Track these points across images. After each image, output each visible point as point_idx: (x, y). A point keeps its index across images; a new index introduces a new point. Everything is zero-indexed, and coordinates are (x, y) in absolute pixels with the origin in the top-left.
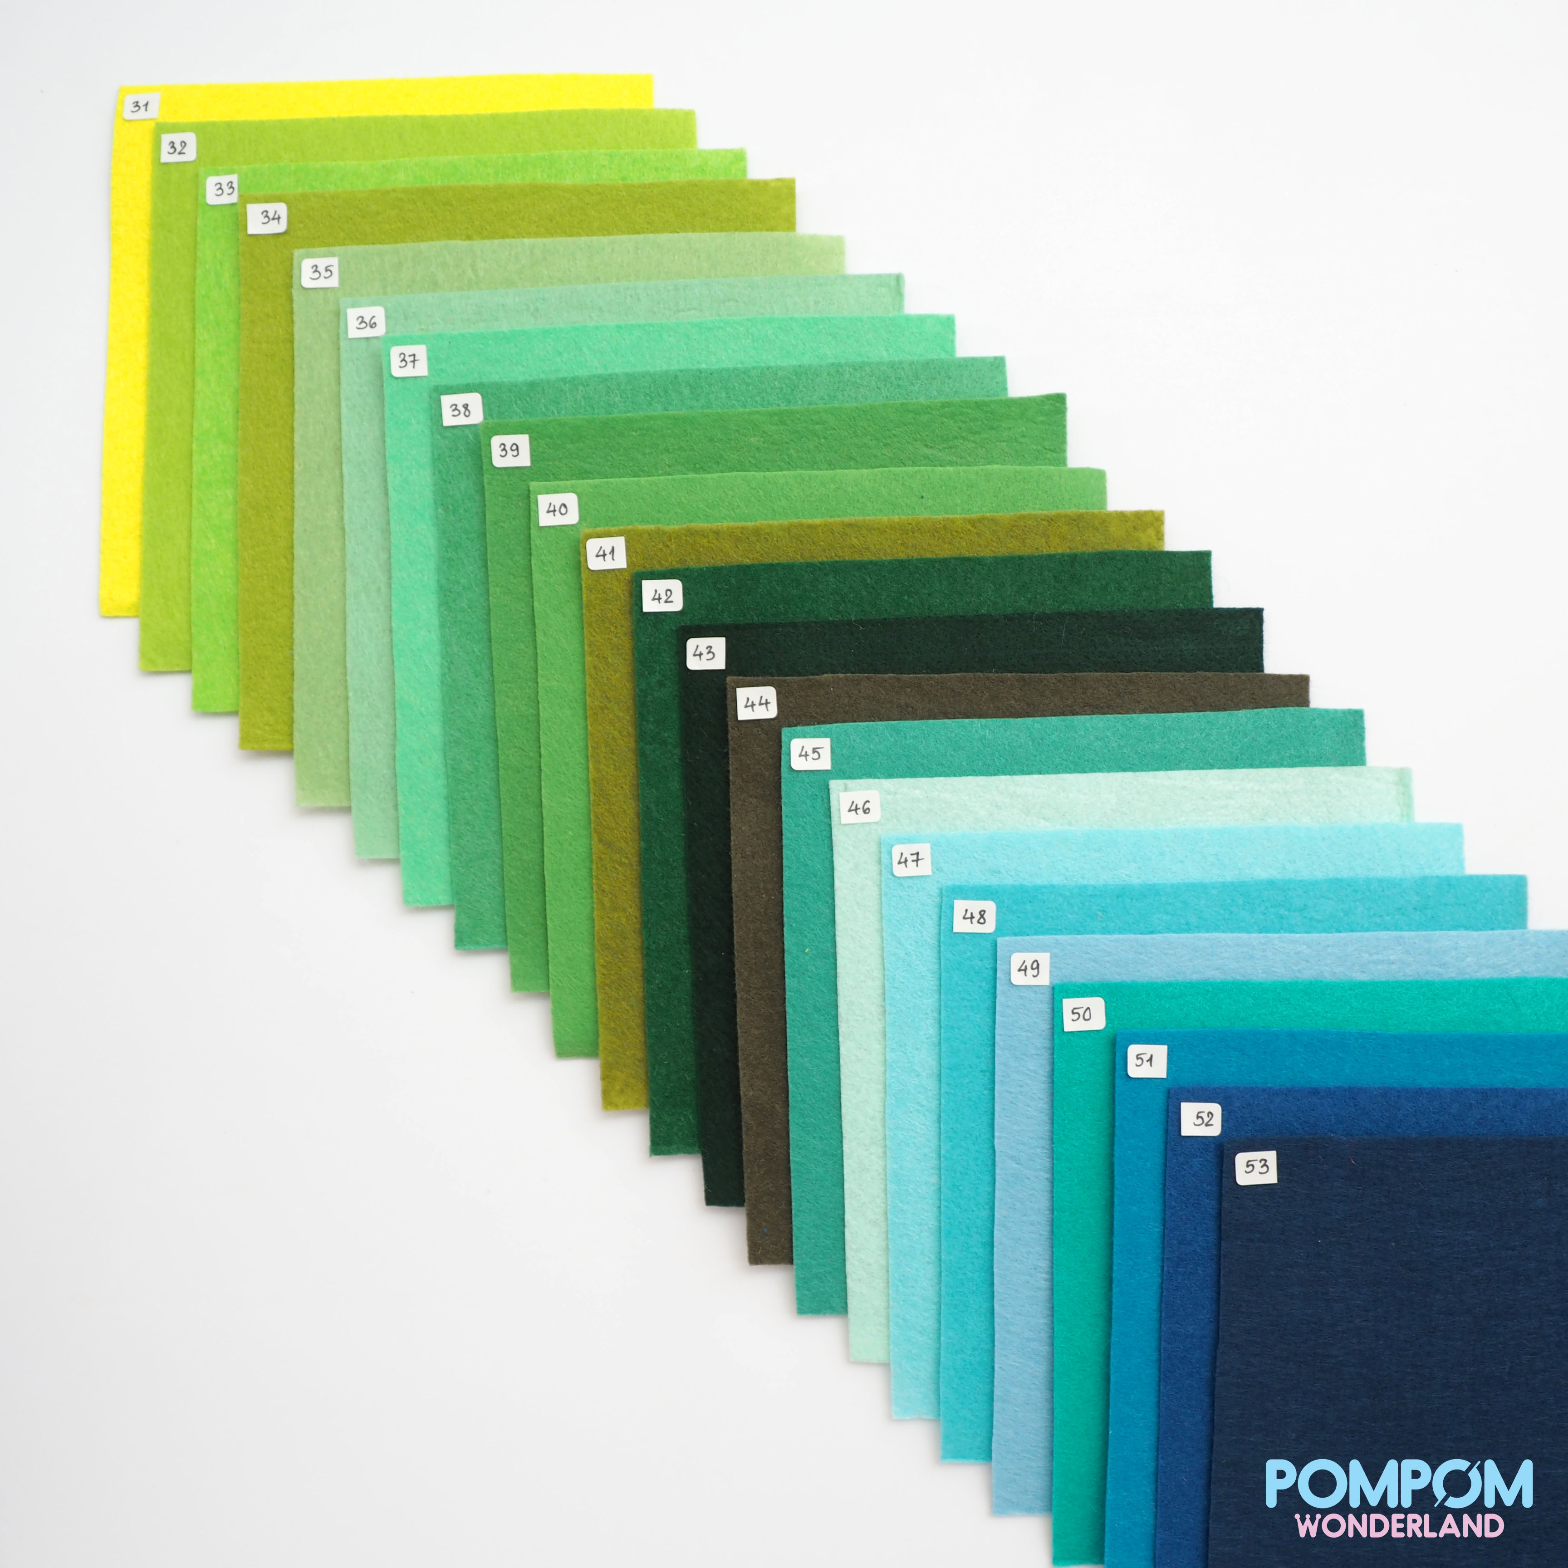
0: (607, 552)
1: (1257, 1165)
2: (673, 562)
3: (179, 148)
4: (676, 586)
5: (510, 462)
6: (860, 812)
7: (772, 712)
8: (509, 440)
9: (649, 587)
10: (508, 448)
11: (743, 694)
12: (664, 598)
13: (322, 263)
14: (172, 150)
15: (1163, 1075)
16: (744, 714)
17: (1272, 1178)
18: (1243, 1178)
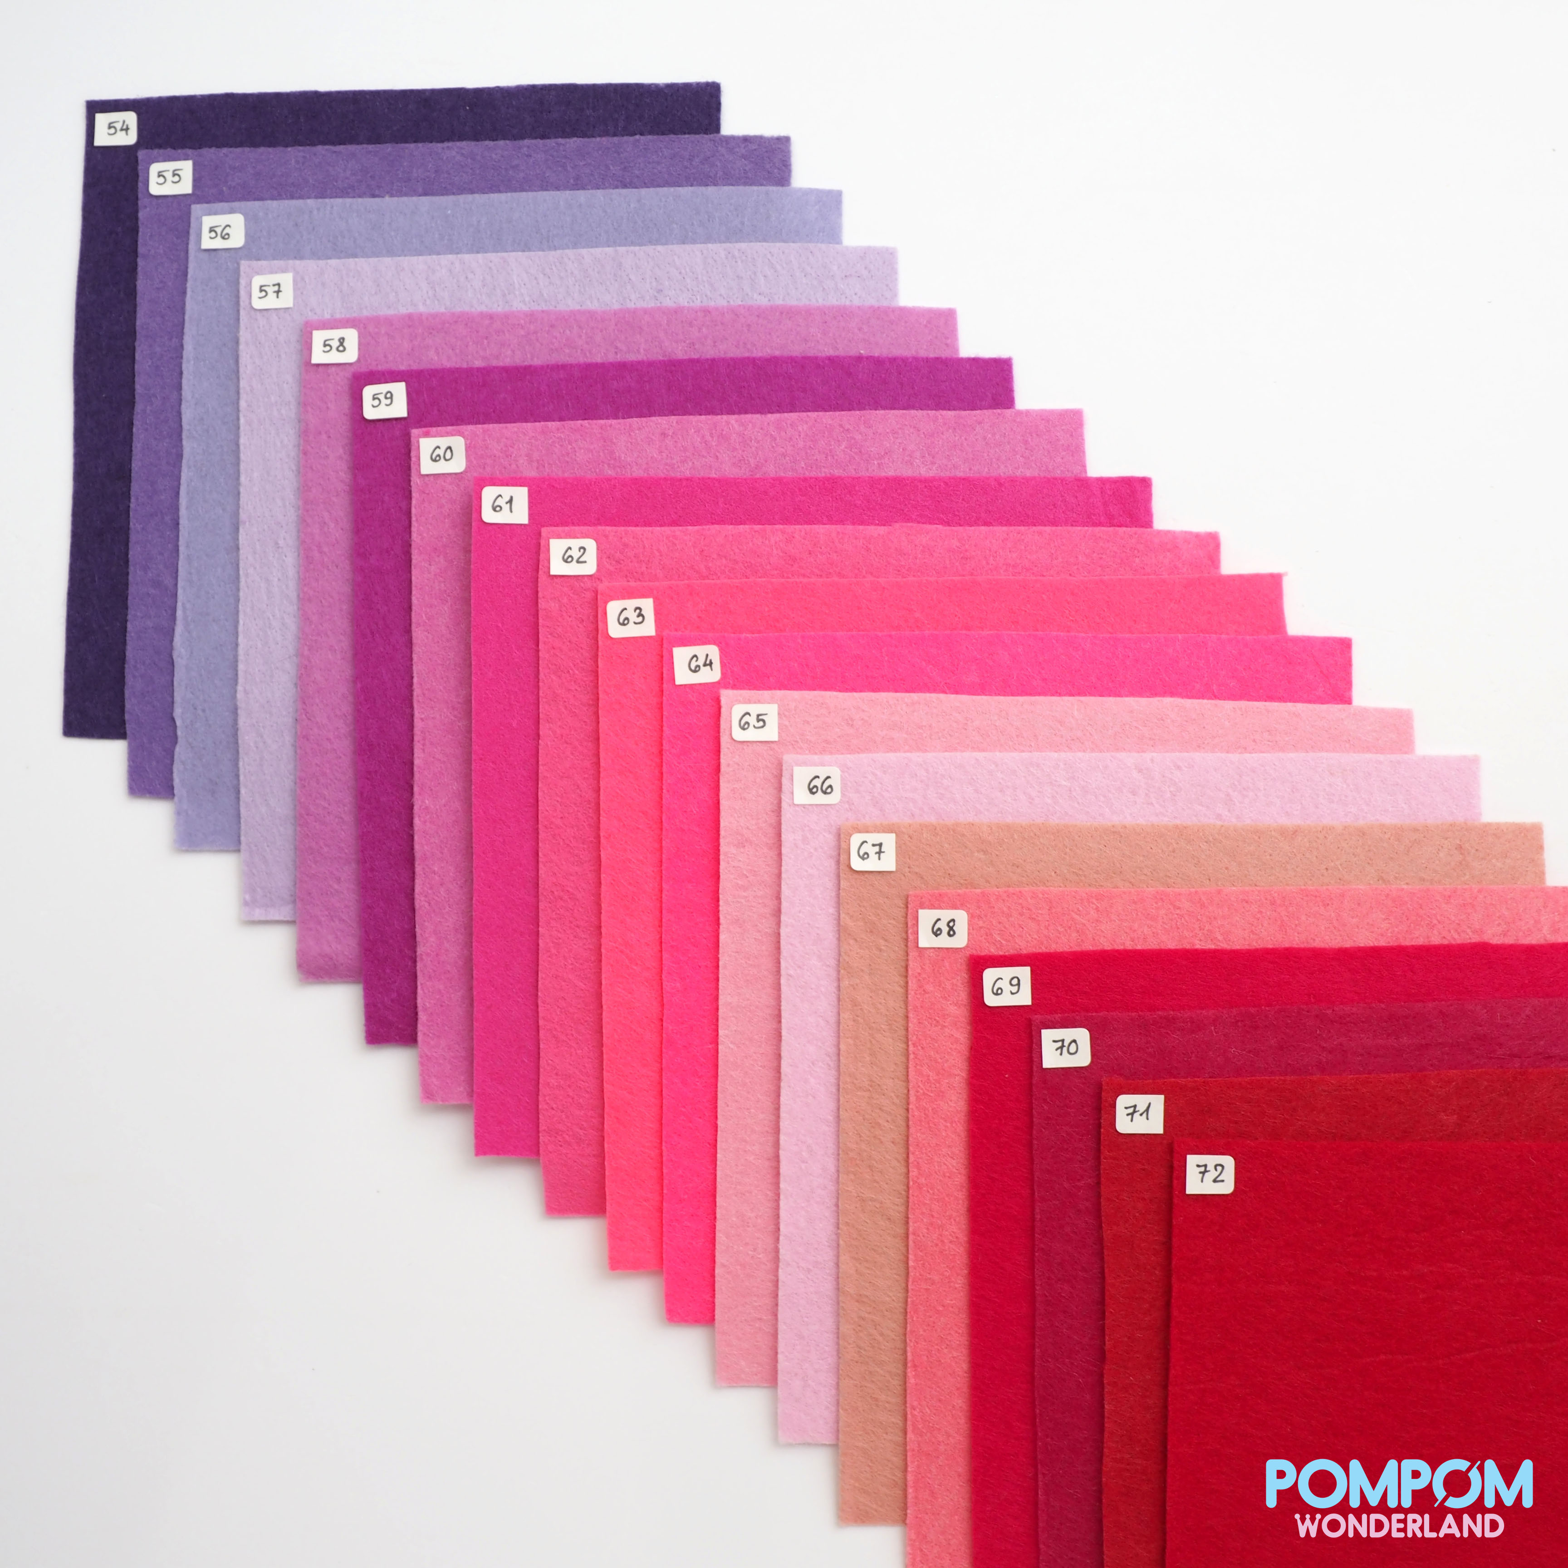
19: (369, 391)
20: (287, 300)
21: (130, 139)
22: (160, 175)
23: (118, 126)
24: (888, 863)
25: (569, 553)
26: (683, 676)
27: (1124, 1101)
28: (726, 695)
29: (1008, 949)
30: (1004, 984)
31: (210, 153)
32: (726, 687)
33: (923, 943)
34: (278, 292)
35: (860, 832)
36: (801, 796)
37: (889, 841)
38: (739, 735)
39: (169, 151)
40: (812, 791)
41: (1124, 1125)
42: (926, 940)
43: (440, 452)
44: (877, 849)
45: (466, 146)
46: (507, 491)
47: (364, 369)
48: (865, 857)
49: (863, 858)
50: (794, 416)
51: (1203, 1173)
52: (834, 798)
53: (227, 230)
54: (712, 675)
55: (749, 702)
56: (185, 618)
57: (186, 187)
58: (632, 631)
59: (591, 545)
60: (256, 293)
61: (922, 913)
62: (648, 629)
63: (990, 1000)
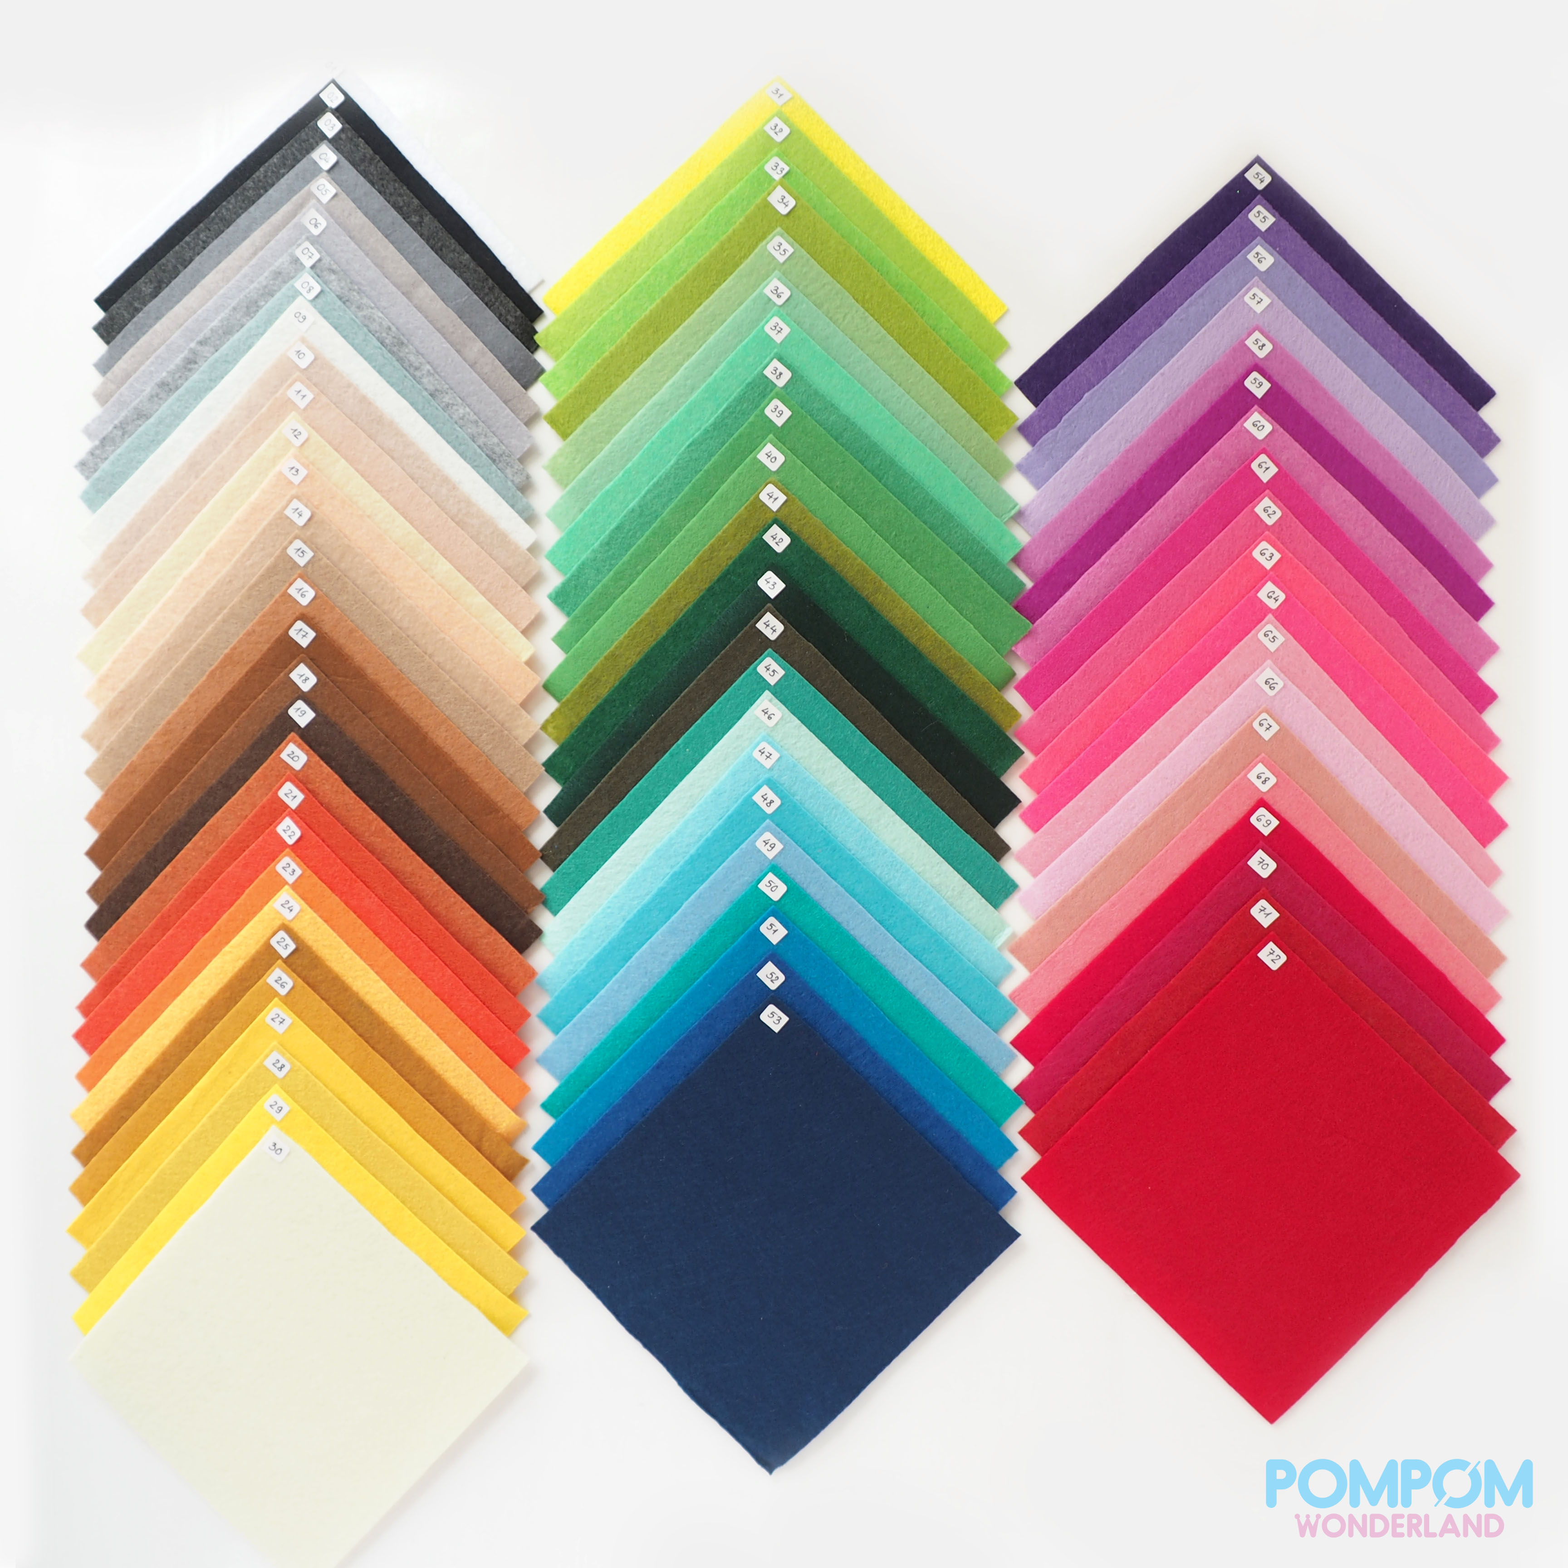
0: (774, 497)
1: (776, 1017)
2: (794, 528)
3: (777, 130)
4: (787, 540)
5: (773, 416)
6: (767, 716)
7: (773, 637)
8: (782, 407)
9: (775, 529)
10: (778, 410)
11: (768, 617)
12: (777, 540)
13: (785, 245)
14: (773, 128)
15: (775, 943)
16: (760, 625)
17: (776, 1028)
18: (765, 1017)
19: (1255, 374)
20: (1259, 309)
21: (1260, 187)
22: (1259, 212)
23: (1260, 177)
24: (1267, 736)
25: (1268, 509)
26: (1262, 595)
27: (1263, 903)
28: (1270, 617)
29: (1276, 807)
30: (1264, 820)
31: (1284, 223)
32: (1273, 615)
33: (1249, 776)
34: (1259, 302)
35: (1268, 714)
36: (1261, 681)
37: (1275, 728)
38: (1261, 635)
39: (1270, 207)
40: (1266, 682)
41: (1255, 911)
42: (1252, 776)
43: (1259, 424)
44: (1268, 726)
45: (1381, 320)
46: (1270, 464)
47: (1261, 364)
48: (1261, 725)
49: (1260, 724)
50: (1398, 543)
51: (1271, 953)
52: (1271, 693)
53: (1263, 260)
54: (1273, 605)
55: (1276, 628)
56: (1102, 386)
57: (1263, 227)
58: (1262, 560)
59: (1279, 514)
60: (1250, 294)
61: (1260, 765)
62: (1268, 565)
63: (1253, 820)
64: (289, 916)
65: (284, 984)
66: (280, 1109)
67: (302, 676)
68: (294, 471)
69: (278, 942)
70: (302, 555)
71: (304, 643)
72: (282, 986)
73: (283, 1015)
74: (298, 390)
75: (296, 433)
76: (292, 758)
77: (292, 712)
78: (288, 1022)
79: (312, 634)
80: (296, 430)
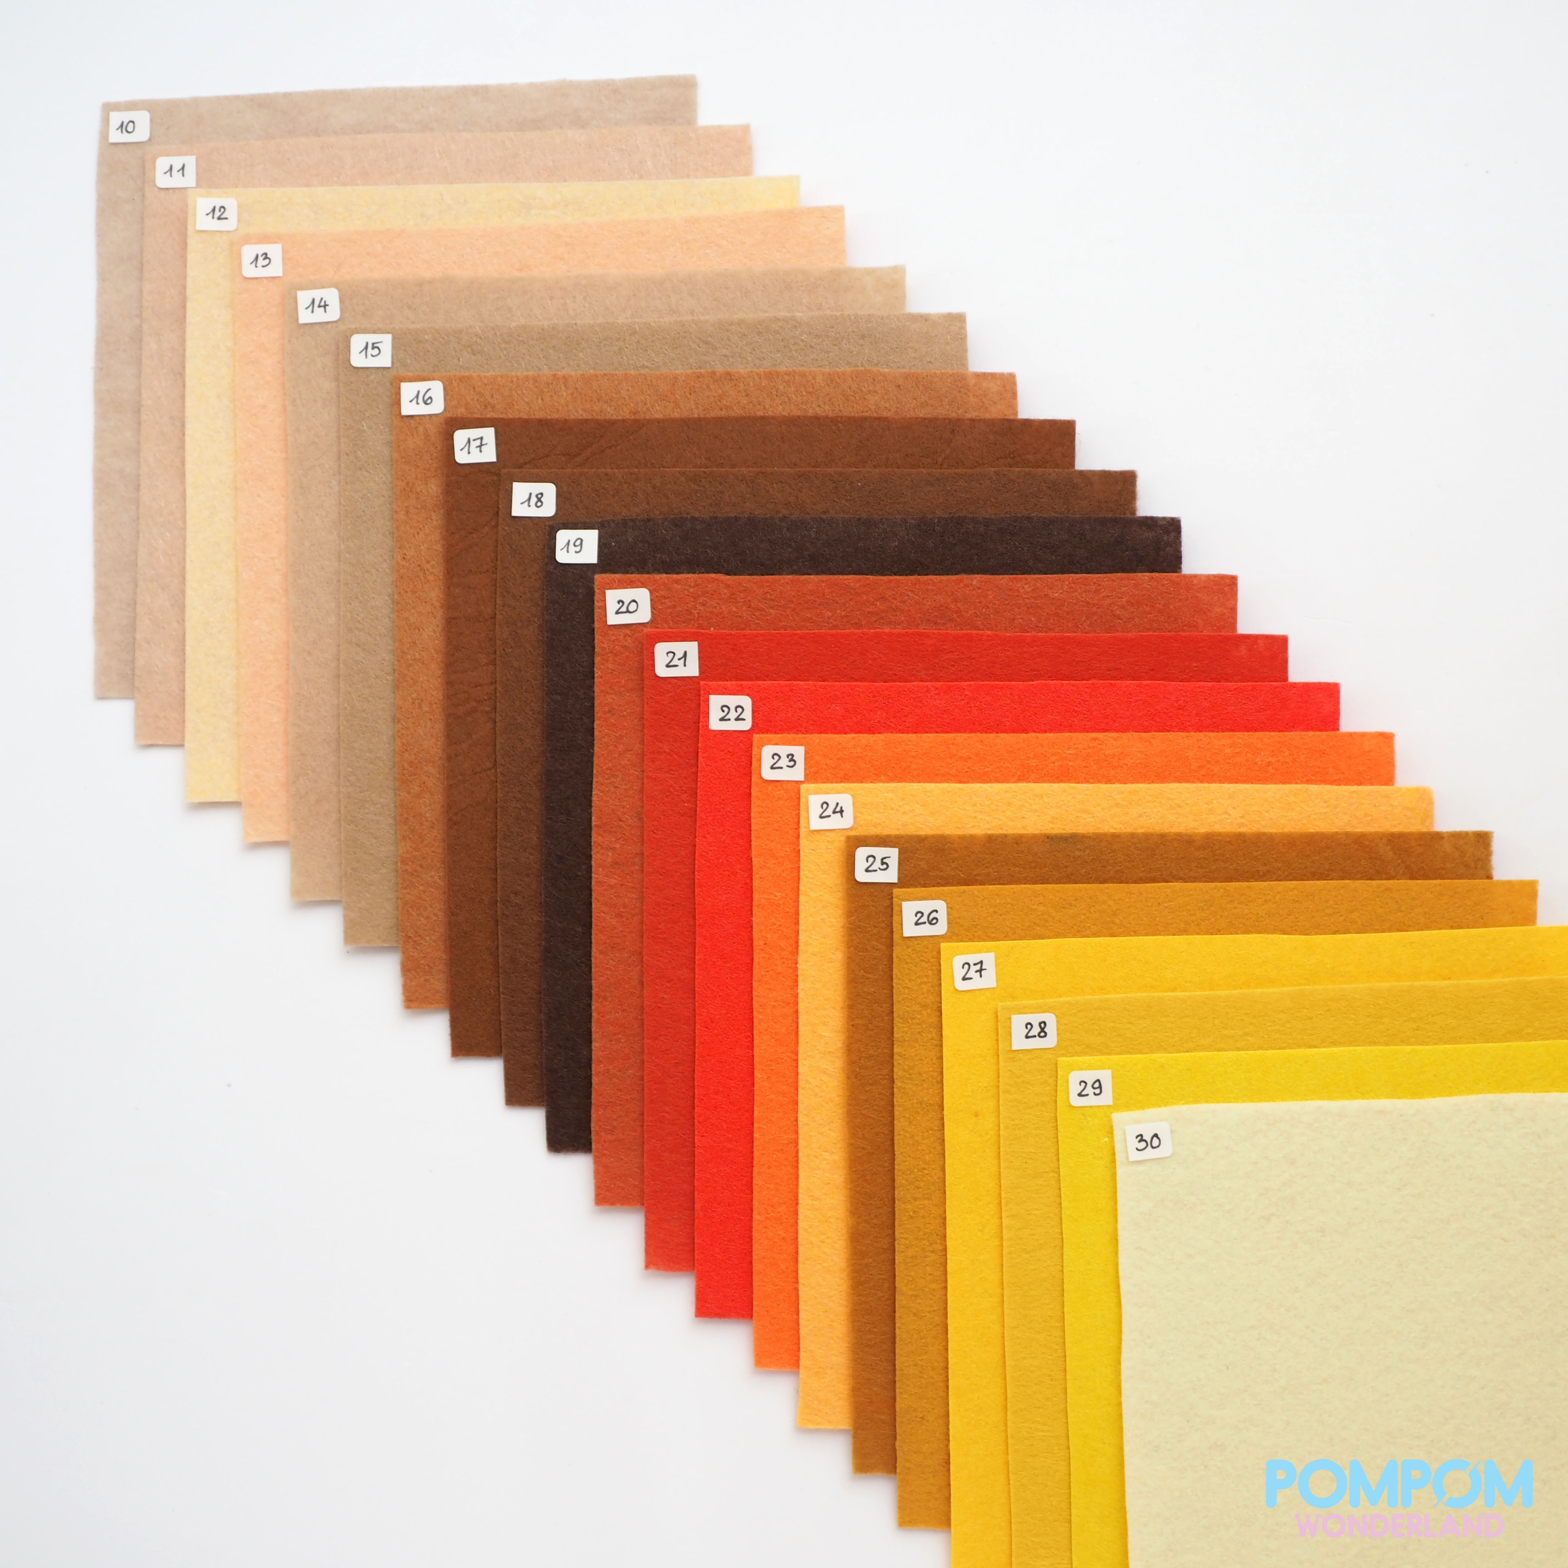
64: (846, 822)
65: (934, 915)
66: (1098, 1086)
67: (529, 499)
68: (261, 262)
69: (867, 870)
70: (376, 351)
71: (489, 455)
72: (933, 921)
73: (973, 958)
74: (168, 168)
75: (217, 214)
76: (628, 611)
77: (563, 557)
78: (989, 960)
79: (489, 434)
80: (214, 210)
